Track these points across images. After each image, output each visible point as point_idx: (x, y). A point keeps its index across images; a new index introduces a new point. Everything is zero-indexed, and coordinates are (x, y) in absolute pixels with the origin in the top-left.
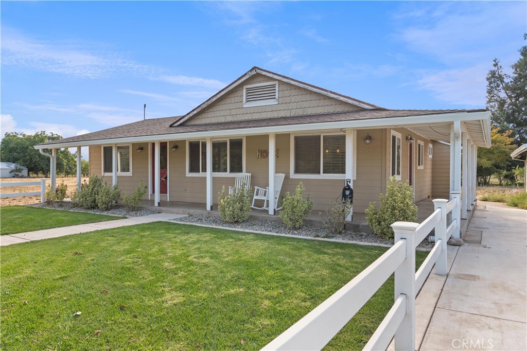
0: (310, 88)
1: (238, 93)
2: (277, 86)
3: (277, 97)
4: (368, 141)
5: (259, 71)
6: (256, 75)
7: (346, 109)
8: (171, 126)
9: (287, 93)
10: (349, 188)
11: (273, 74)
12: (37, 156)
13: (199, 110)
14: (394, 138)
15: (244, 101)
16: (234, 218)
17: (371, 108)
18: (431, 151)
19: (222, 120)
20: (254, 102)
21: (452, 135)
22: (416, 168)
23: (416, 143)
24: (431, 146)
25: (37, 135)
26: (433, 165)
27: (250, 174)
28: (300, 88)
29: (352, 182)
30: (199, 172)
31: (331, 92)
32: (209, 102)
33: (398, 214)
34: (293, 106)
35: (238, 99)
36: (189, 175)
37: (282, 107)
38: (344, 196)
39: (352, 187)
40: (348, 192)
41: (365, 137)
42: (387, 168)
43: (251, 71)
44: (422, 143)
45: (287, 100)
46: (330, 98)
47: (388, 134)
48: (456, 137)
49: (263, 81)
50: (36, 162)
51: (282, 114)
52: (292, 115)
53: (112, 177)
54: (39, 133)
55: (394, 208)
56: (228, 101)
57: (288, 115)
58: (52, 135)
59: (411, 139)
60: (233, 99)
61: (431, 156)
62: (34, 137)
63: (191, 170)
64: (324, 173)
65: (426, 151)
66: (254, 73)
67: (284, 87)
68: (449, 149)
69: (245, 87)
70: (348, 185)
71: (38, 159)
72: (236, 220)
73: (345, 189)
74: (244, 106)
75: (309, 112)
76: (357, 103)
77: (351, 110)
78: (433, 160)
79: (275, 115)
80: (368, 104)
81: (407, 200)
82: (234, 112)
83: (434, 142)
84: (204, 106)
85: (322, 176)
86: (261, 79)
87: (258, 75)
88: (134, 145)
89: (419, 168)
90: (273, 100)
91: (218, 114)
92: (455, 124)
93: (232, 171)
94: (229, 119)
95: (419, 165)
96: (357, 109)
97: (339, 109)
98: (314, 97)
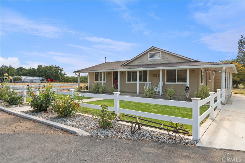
0: (172, 54)
1: (146, 55)
2: (160, 53)
3: (160, 56)
4: (193, 72)
5: (154, 48)
6: (153, 49)
7: (185, 61)
8: (121, 66)
9: (164, 55)
10: (188, 87)
11: (159, 49)
12: (50, 74)
13: (132, 60)
14: (202, 70)
15: (148, 58)
16: (149, 96)
17: (194, 61)
18: (214, 74)
19: (140, 64)
20: (152, 58)
21: (222, 71)
22: (209, 81)
23: (209, 72)
24: (214, 72)
25: (50, 66)
26: (215, 80)
27: (150, 82)
28: (168, 54)
29: (189, 85)
30: (131, 81)
31: (180, 56)
32: (136, 58)
33: (205, 95)
34: (166, 59)
35: (146, 57)
36: (127, 82)
37: (162, 60)
38: (186, 89)
39: (189, 87)
40: (187, 88)
41: (192, 71)
42: (200, 81)
43: (151, 48)
44: (211, 72)
45: (164, 57)
46: (179, 57)
47: (200, 70)
48: (224, 71)
49: (155, 51)
50: (50, 77)
51: (162, 62)
52: (166, 63)
53: (102, 83)
54: (51, 66)
55: (204, 93)
56: (142, 57)
57: (164, 63)
58: (56, 66)
59: (207, 71)
60: (144, 57)
61: (214, 76)
62: (49, 67)
63: (128, 81)
64: (177, 82)
65: (212, 74)
66: (152, 48)
67: (163, 53)
68: (221, 74)
69: (149, 53)
70: (187, 86)
71: (51, 76)
72: (150, 97)
73: (186, 87)
74: (148, 59)
75: (172, 62)
76: (189, 59)
77: (187, 61)
78: (215, 78)
79: (160, 62)
80: (193, 60)
81: (208, 91)
82: (144, 61)
83: (215, 71)
84: (134, 59)
85: (176, 83)
86: (155, 50)
87: (154, 49)
88: (106, 72)
89: (210, 81)
90: (159, 57)
91: (139, 62)
92: (223, 68)
93: (143, 81)
94: (143, 64)
95: (210, 80)
96: (189, 61)
97: (183, 61)
98: (174, 57)
